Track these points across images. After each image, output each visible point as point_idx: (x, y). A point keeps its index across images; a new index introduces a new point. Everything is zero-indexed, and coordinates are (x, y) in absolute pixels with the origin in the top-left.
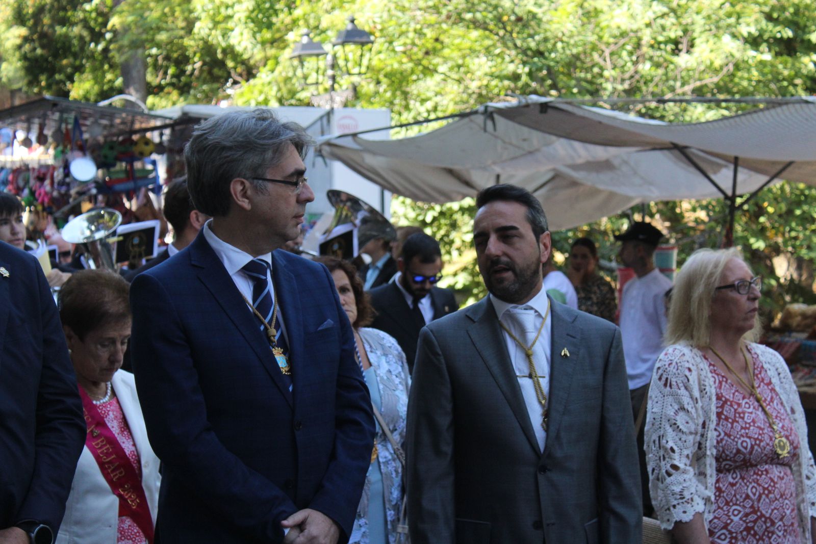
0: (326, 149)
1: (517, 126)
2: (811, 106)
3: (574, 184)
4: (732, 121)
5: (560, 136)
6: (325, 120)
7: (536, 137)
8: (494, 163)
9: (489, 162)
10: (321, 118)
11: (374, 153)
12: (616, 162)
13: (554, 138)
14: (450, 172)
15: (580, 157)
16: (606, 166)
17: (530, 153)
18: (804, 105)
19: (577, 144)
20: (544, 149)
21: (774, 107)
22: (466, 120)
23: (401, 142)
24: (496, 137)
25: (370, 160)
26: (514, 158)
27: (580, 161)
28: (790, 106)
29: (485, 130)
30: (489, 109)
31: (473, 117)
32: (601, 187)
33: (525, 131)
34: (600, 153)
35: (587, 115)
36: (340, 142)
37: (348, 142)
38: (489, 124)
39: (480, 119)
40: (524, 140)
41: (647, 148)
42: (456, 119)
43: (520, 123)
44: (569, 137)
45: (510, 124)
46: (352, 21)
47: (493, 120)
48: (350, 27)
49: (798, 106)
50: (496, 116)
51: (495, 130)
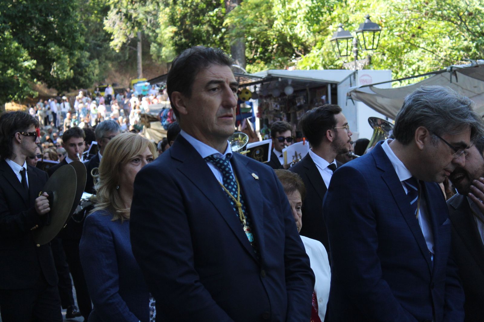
0: (354, 94)
1: (471, 79)
6: (352, 77)
7: (482, 85)
10: (350, 76)
11: (383, 97)
17: (479, 95)
22: (439, 75)
23: (399, 89)
24: (458, 86)
25: (381, 101)
29: (451, 81)
30: (453, 69)
31: (443, 74)
33: (476, 82)
36: (362, 90)
37: (367, 90)
38: (454, 77)
39: (448, 75)
40: (475, 87)
42: (434, 75)
43: (472, 77)
45: (467, 77)
46: (368, 18)
47: (456, 75)
48: (367, 21)
50: (457, 73)
51: (457, 81)
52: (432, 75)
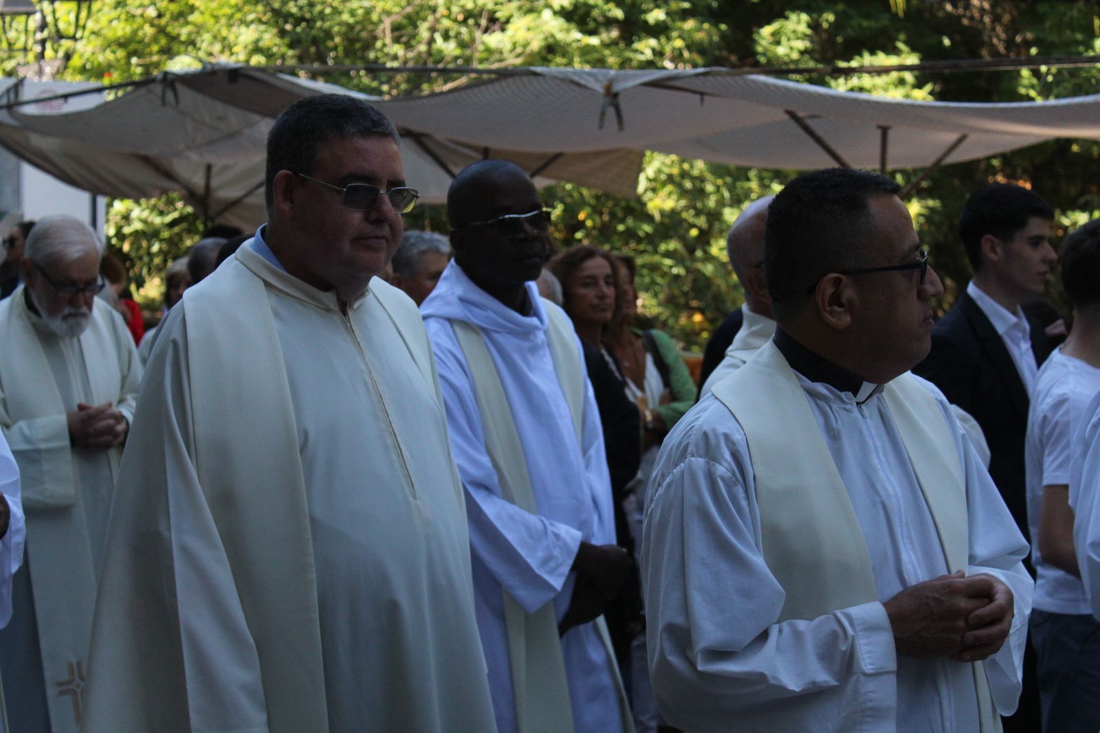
1: (207, 100)
2: (540, 79)
4: (450, 96)
5: (264, 114)
6: (12, 96)
7: (234, 116)
8: (188, 148)
9: (181, 147)
10: (8, 91)
11: (41, 133)
13: (256, 117)
14: (147, 160)
17: (232, 135)
18: (532, 78)
20: (247, 131)
21: (498, 79)
22: (143, 91)
23: (67, 117)
24: (184, 114)
26: (211, 143)
28: (517, 78)
29: (164, 103)
30: (170, 77)
31: (152, 86)
33: (220, 107)
35: (289, 87)
37: (4, 117)
38: (170, 95)
39: (158, 89)
40: (220, 119)
42: (132, 88)
43: (211, 96)
45: (199, 98)
47: (174, 90)
49: (525, 79)
50: (179, 86)
51: (177, 103)
52: (129, 89)
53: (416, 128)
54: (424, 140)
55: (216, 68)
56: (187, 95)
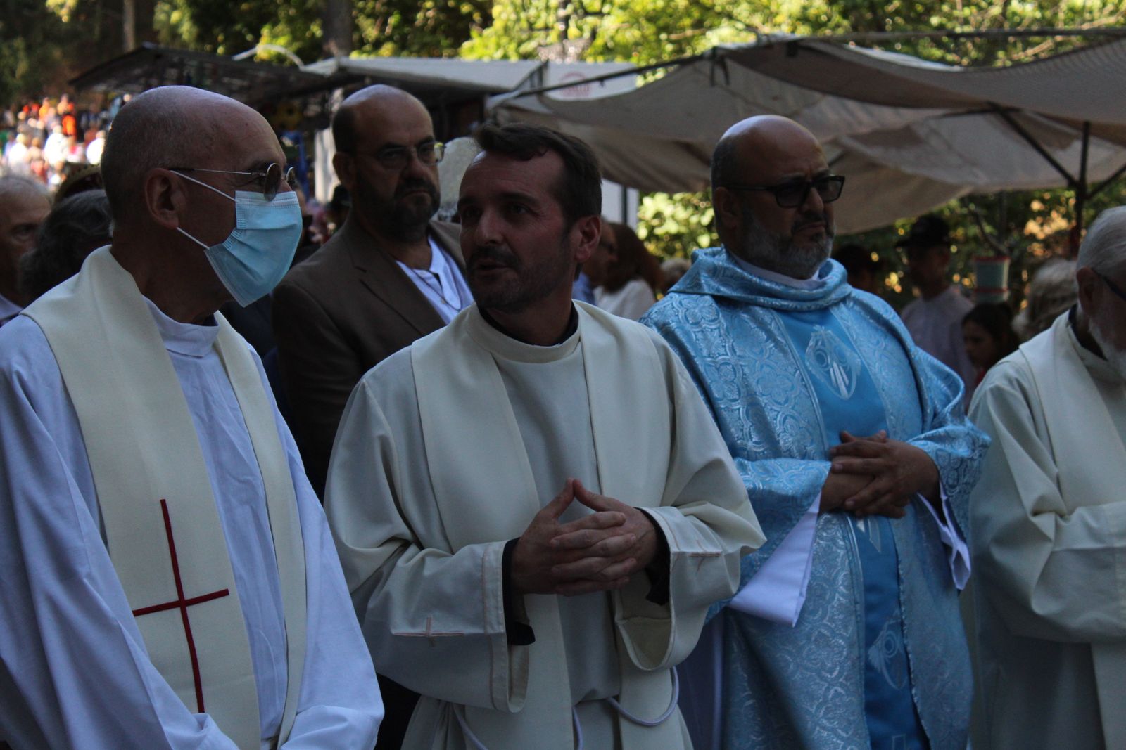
0: (503, 114)
1: (762, 77)
3: (872, 166)
4: (1050, 64)
5: (825, 92)
6: (536, 80)
7: (791, 94)
10: (531, 75)
11: (575, 121)
12: (922, 132)
13: (817, 95)
15: (860, 123)
16: (905, 137)
19: (852, 105)
20: (806, 112)
21: (1109, 42)
22: (688, 69)
23: (602, 102)
24: (734, 94)
27: (863, 130)
29: (713, 82)
30: (720, 53)
31: (698, 65)
32: (908, 170)
33: (775, 85)
34: (891, 117)
35: (855, 59)
37: (529, 102)
38: (719, 73)
39: (706, 67)
40: (775, 98)
41: (960, 110)
42: (676, 66)
43: (765, 73)
44: (839, 92)
45: (753, 75)
47: (724, 68)
50: (729, 63)
51: (728, 82)
52: (671, 69)
53: (1004, 101)
54: (1013, 116)
55: (773, 40)
56: (738, 72)
